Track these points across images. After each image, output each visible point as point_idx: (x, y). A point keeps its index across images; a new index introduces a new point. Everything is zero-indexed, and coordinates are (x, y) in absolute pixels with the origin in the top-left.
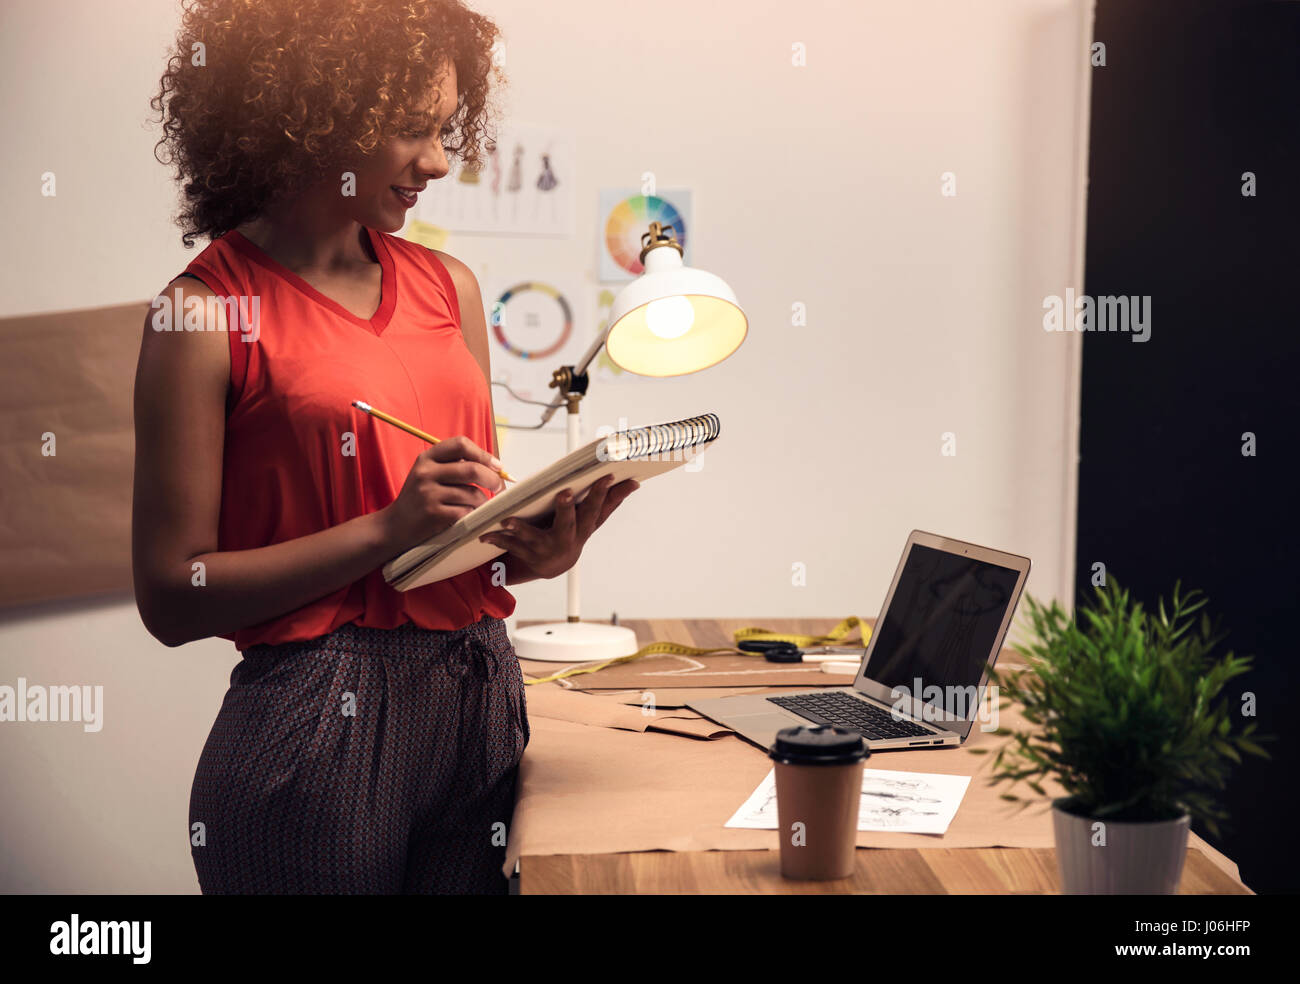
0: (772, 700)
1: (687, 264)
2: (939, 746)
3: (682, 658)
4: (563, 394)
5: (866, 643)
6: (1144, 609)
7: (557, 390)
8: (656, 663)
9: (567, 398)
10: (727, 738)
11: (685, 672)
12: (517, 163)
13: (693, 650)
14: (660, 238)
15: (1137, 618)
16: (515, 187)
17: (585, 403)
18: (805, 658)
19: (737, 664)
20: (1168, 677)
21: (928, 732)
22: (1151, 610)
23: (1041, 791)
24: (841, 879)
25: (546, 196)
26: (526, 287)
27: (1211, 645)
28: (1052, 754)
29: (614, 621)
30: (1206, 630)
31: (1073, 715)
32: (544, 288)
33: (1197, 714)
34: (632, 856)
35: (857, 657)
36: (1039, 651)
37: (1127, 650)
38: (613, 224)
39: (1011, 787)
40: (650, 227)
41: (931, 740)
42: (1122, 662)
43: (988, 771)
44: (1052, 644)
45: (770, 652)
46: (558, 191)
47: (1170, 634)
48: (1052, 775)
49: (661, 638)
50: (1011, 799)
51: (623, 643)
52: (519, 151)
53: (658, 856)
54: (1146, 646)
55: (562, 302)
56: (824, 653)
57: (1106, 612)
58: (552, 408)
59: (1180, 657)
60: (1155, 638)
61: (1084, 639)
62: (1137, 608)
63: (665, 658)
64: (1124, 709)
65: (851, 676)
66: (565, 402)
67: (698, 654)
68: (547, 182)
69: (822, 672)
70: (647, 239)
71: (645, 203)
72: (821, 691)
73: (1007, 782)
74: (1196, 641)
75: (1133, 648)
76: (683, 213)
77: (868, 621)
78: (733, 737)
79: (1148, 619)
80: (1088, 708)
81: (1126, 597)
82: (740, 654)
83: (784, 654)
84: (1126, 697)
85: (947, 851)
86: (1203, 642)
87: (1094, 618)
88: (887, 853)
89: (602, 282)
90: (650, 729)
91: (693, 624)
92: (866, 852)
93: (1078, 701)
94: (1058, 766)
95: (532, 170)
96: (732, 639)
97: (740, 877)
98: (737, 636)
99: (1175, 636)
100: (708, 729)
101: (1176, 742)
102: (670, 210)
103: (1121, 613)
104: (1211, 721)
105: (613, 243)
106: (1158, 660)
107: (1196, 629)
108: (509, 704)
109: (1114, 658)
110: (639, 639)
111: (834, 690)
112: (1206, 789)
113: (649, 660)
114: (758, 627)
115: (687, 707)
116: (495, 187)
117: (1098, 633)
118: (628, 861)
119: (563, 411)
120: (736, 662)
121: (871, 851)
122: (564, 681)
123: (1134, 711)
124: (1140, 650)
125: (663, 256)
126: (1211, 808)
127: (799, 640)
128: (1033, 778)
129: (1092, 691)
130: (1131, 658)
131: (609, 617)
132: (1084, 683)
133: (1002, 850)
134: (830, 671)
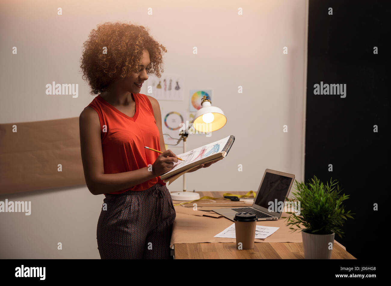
0: (233, 209)
1: (212, 105)
2: (273, 220)
3: (211, 200)
4: (182, 137)
5: (255, 197)
6: (323, 184)
7: (181, 136)
8: (204, 201)
9: (183, 138)
10: (222, 218)
11: (211, 203)
12: (170, 84)
13: (213, 198)
14: (206, 99)
15: (322, 186)
16: (170, 89)
17: (187, 139)
18: (240, 200)
19: (223, 201)
20: (329, 200)
21: (270, 217)
22: (325, 184)
23: (299, 227)
24: (251, 249)
25: (177, 91)
26: (172, 113)
27: (339, 192)
28: (302, 218)
29: (194, 191)
30: (338, 189)
31: (307, 209)
32: (177, 113)
33: (336, 209)
34: (201, 243)
35: (253, 200)
36: (299, 194)
37: (320, 193)
38: (193, 98)
39: (292, 226)
40: (203, 97)
41: (271, 218)
42: (318, 196)
43: (286, 223)
44: (302, 192)
45: (232, 199)
46: (180, 90)
47: (330, 190)
48: (301, 223)
49: (205, 195)
50: (292, 229)
51: (197, 197)
52: (171, 81)
53: (207, 244)
54: (324, 193)
55: (181, 116)
56: (245, 199)
57: (314, 185)
58: (180, 140)
59: (332, 195)
60: (326, 190)
61: (309, 191)
62: (322, 184)
63: (206, 200)
64: (319, 207)
65: (251, 204)
66: (183, 139)
67: (214, 199)
68: (178, 88)
69: (244, 203)
70: (203, 100)
71: (201, 93)
72: (244, 207)
73: (292, 225)
74: (336, 191)
75: (321, 193)
76: (210, 95)
77: (255, 192)
78: (224, 218)
79: (324, 186)
80: (310, 207)
81: (319, 181)
82: (224, 199)
83: (235, 199)
84: (319, 204)
85: (276, 243)
86: (338, 192)
87: (312, 185)
88: (262, 243)
89: (190, 112)
90: (204, 216)
91: (213, 193)
92: (257, 243)
93: (308, 205)
94: (303, 221)
95: (174, 85)
96: (222, 196)
97: (227, 249)
98: (224, 195)
99: (331, 190)
100: (218, 216)
101: (331, 215)
102: (207, 94)
103: (318, 185)
104: (340, 210)
105: (193, 102)
106: (327, 196)
107: (336, 188)
108: (168, 203)
109: (316, 195)
110: (200, 196)
111: (247, 207)
112: (339, 226)
113: (202, 201)
114: (229, 193)
115: (212, 211)
116: (165, 89)
117: (313, 190)
118: (200, 245)
119: (182, 141)
120: (224, 201)
121: (258, 243)
122: (183, 205)
123: (321, 208)
124: (323, 194)
125: (207, 103)
126: (340, 231)
127: (239, 196)
128: (297, 224)
129: (311, 203)
130: (321, 195)
131: (193, 191)
132: (309, 201)
133: (289, 243)
134: (246, 203)
